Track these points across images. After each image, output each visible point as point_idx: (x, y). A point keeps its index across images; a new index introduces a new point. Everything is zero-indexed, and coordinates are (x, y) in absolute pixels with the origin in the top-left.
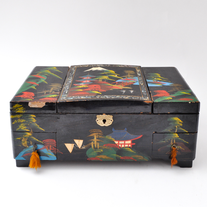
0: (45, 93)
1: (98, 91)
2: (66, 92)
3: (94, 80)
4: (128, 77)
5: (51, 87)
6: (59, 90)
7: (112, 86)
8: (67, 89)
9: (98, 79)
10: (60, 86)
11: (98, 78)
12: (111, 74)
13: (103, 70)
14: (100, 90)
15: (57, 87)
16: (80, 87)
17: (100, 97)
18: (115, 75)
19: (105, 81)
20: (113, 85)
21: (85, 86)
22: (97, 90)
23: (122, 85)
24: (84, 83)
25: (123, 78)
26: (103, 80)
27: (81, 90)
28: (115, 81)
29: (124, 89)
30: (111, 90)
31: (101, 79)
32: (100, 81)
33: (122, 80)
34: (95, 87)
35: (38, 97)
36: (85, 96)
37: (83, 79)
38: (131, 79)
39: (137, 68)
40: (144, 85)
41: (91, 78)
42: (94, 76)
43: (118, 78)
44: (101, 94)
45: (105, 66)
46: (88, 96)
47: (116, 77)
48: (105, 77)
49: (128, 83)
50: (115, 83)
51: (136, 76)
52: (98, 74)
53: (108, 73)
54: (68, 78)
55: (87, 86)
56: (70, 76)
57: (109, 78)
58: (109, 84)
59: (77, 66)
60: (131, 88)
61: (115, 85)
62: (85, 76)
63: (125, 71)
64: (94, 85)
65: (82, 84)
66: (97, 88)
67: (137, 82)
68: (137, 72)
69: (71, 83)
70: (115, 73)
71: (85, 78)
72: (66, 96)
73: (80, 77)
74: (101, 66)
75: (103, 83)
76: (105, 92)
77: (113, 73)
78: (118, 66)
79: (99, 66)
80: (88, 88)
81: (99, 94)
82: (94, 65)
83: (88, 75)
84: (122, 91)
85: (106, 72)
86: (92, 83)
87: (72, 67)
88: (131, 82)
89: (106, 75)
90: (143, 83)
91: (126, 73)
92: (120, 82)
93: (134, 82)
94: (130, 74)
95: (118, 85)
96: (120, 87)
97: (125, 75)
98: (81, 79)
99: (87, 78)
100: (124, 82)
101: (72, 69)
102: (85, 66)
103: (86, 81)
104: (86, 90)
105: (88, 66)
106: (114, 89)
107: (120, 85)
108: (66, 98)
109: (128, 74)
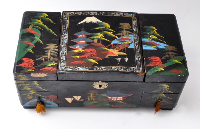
0: (44, 60)
1: (95, 59)
2: (64, 60)
3: (89, 40)
4: (123, 35)
5: (48, 49)
6: (57, 54)
7: (108, 51)
8: (63, 53)
9: (94, 39)
10: (56, 48)
11: (92, 36)
12: (105, 29)
13: (98, 22)
14: (96, 57)
15: (54, 50)
16: (77, 51)
17: (97, 68)
18: (110, 31)
19: (101, 42)
20: (109, 50)
21: (81, 51)
22: (93, 57)
23: (117, 49)
24: (80, 45)
26: (99, 40)
27: (78, 57)
28: (110, 43)
29: (119, 56)
30: (107, 57)
31: (97, 38)
32: (96, 41)
33: (117, 40)
34: (91, 53)
35: (38, 66)
36: (83, 67)
37: (78, 39)
38: (127, 38)
39: (133, 17)
40: (139, 48)
41: (86, 36)
42: (89, 34)
43: (113, 36)
44: (97, 63)
45: (99, 14)
46: (86, 67)
47: (112, 35)
48: (100, 36)
49: (123, 45)
50: (110, 45)
51: (131, 33)
52: (93, 29)
53: (103, 27)
54: (63, 34)
55: (83, 51)
56: (64, 32)
57: (104, 37)
58: (105, 48)
59: (70, 13)
60: (126, 54)
61: (110, 49)
62: (80, 33)
63: (121, 24)
64: (90, 49)
65: (78, 47)
66: (93, 55)
67: (132, 43)
68: (133, 25)
69: (66, 44)
70: (110, 28)
71: (80, 36)
72: (64, 66)
73: (75, 34)
74: (95, 14)
75: (99, 46)
76: (101, 60)
77: (108, 28)
78: (114, 15)
79: (93, 14)
80: (84, 54)
81: (95, 64)
82: (87, 13)
83: (83, 32)
84: (117, 59)
85: (101, 26)
86: (87, 45)
87: (65, 13)
88: (126, 43)
89: (101, 31)
90: (138, 45)
91: (122, 27)
92: (116, 45)
93: (129, 44)
94: (126, 30)
95: (113, 49)
96: (116, 52)
97: (120, 32)
98: (76, 37)
99: (82, 36)
100: (119, 44)
101: (65, 19)
102: (78, 13)
103: (81, 42)
104: (82, 56)
105: (81, 14)
106: (109, 56)
107: (116, 48)
108: (65, 68)
109: (123, 30)
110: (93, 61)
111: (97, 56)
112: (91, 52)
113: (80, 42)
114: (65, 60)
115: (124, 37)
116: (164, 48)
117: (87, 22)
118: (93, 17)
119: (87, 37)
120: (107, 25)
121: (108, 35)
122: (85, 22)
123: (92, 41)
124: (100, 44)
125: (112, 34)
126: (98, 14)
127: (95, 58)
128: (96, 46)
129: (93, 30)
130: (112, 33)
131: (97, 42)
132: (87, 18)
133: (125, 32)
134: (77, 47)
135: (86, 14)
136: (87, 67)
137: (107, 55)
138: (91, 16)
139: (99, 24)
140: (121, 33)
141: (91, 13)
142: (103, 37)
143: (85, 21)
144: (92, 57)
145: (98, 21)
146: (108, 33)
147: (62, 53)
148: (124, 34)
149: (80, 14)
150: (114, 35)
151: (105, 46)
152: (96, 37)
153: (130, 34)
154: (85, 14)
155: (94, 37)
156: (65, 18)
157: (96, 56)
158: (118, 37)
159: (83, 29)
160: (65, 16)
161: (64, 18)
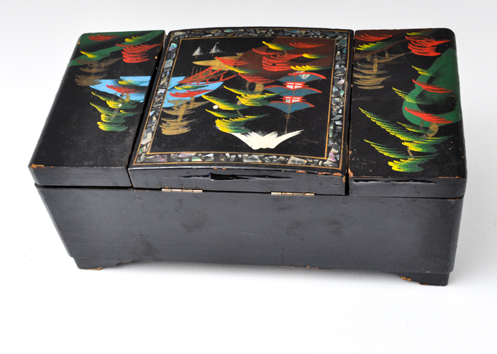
0: (387, 55)
1: (269, 50)
2: (339, 53)
3: (276, 90)
4: (188, 103)
5: (379, 76)
6: (357, 67)
7: (235, 67)
8: (340, 66)
9: (263, 92)
10: (358, 79)
11: (265, 99)
12: (229, 115)
14: (264, 53)
15: (364, 74)
16: (308, 68)
17: (266, 33)
18: (219, 110)
19: (247, 86)
20: (232, 69)
21: (298, 68)
22: (270, 54)
23: (213, 71)
24: (299, 80)
25: (200, 99)
26: (252, 89)
27: (306, 56)
28: (225, 83)
29: (211, 57)
30: (240, 55)
31: (255, 93)
32: (259, 87)
33: (206, 91)
34: (274, 61)
35: (398, 42)
36: (297, 36)
37: (304, 95)
38: (181, 98)
39: (146, 152)
40: (161, 78)
41: (282, 100)
42: (274, 104)
43: (213, 99)
44: (264, 42)
45: (237, 157)
46: (291, 36)
47: (217, 100)
48: (245, 100)
49: (196, 81)
50: (226, 79)
51: (166, 111)
52: (262, 116)
53: (236, 120)
54: (342, 108)
55: (292, 67)
56: (338, 114)
57: (237, 97)
58: (240, 72)
59: (322, 165)
60: (195, 63)
61: (229, 71)
62: (298, 109)
63: (186, 130)
64: (275, 70)
65: (305, 77)
66: (272, 58)
67: (173, 88)
68: (153, 132)
69: (333, 84)
70: (217, 118)
71: (297, 100)
72: (338, 41)
73: (310, 105)
74: (250, 155)
75: (253, 76)
76: (255, 48)
77: (220, 119)
78: (196, 155)
79: (256, 157)
80: (291, 60)
81: (269, 40)
82: (272, 160)
83: (289, 111)
84: (218, 51)
85: (240, 122)
86: (280, 80)
87: (338, 167)
88: (187, 86)
89: (241, 111)
90: (159, 84)
91: (185, 123)
92: (213, 80)
93: (180, 85)
94: (176, 117)
95: (221, 72)
96: (217, 64)
97: (192, 110)
98: (307, 98)
99: (293, 101)
100: (205, 81)
101: (336, 149)
102: (298, 162)
103: (296, 87)
104: (296, 56)
105: (289, 157)
106: (234, 57)
107: (215, 72)
108: (337, 36)
109: (184, 116)
110: (271, 46)
111: (262, 55)
112: (274, 65)
113: (298, 86)
114: (336, 52)
115: (188, 99)
116: (102, 81)
117: (276, 134)
118: (255, 148)
119: (279, 98)
120: (222, 126)
121: (227, 102)
122: (279, 135)
123: (268, 88)
124: (249, 81)
125: (214, 105)
126: (240, 156)
127: (267, 52)
128: (261, 76)
129: (260, 114)
130: (215, 107)
131: (257, 85)
132: (273, 146)
133: (181, 112)
134: (308, 75)
135: (275, 157)
136: (288, 36)
137: (238, 57)
138: (261, 151)
139: (243, 128)
140: (191, 107)
141: (261, 158)
142: (240, 95)
143: (280, 137)
144: (273, 54)
145: (244, 136)
146: (224, 106)
147: (343, 66)
148: (185, 105)
149: (292, 158)
150: (211, 103)
151: (239, 76)
152: (258, 96)
153: (170, 108)
154: (278, 157)
155: (263, 96)
156: (337, 152)
157: (265, 56)
158: (204, 97)
159: (288, 118)
160: (336, 158)
161: (339, 153)
